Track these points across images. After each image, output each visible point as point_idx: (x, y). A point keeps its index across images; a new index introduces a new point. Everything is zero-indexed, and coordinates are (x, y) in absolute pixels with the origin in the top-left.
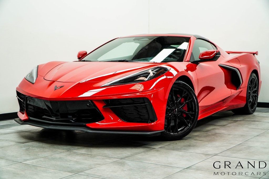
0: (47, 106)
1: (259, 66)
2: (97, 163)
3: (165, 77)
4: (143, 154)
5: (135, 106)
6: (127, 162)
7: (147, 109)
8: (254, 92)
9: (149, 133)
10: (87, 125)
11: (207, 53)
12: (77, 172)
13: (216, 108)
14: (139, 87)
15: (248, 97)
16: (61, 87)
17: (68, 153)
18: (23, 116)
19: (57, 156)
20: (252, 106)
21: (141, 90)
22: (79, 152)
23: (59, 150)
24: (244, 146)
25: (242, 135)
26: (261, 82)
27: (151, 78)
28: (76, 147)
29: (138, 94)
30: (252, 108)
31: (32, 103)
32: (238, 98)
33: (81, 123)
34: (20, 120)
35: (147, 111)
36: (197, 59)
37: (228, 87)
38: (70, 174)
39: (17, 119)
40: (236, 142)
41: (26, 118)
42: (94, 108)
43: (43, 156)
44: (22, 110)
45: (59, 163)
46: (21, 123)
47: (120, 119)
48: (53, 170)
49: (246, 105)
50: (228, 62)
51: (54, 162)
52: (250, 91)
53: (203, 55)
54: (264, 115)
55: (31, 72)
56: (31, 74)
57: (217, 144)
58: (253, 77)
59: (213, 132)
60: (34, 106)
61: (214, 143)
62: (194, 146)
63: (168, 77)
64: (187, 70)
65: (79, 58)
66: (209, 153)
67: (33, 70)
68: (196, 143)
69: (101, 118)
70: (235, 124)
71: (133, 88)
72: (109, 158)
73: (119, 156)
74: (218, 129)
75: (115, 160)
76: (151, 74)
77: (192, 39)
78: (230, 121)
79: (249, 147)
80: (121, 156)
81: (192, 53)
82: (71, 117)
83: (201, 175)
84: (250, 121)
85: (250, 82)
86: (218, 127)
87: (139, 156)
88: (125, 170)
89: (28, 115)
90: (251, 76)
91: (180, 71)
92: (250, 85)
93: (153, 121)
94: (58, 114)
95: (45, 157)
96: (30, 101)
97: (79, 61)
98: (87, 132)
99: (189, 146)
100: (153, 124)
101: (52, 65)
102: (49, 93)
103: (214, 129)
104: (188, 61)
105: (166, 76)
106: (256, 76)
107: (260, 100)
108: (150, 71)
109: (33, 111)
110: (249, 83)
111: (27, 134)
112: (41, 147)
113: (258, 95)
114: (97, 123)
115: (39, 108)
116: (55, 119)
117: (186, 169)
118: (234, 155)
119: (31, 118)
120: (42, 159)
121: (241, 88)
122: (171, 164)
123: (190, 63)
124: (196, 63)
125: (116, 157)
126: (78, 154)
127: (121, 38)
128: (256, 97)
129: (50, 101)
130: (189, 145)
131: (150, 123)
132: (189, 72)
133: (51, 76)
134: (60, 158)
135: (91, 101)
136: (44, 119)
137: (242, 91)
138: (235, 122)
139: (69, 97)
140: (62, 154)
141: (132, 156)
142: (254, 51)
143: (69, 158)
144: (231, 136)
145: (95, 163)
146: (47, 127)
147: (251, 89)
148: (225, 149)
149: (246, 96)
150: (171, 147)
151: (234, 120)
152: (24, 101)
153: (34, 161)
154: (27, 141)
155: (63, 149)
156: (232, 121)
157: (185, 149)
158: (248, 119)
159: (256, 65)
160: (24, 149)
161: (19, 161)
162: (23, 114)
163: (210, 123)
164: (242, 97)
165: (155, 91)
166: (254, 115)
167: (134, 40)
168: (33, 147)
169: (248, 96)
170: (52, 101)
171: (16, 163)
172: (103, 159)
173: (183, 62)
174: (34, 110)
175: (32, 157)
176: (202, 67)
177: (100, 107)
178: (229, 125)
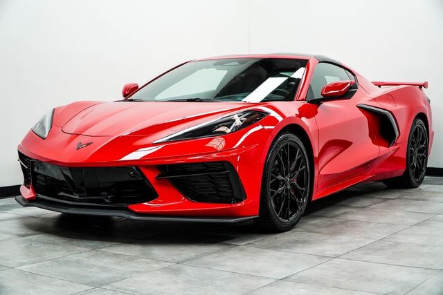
0: (65, 176)
1: (429, 106)
2: (136, 269)
3: (260, 127)
4: (216, 255)
5: (209, 175)
6: (186, 268)
7: (229, 181)
8: (421, 151)
9: (232, 220)
10: (130, 206)
11: (335, 86)
12: (98, 285)
13: (354, 177)
14: (218, 143)
15: (409, 159)
16: (88, 145)
17: (93, 253)
18: (27, 193)
19: (74, 257)
20: (417, 174)
21: (220, 148)
22: (110, 251)
23: (79, 248)
24: (388, 243)
25: (390, 224)
26: (433, 133)
27: (238, 128)
28: (108, 244)
29: (214, 155)
30: (417, 176)
31: (41, 172)
32: (392, 159)
33: (120, 205)
34: (24, 199)
35: (230, 184)
36: (318, 96)
37: (374, 142)
38: (87, 287)
39: (18, 197)
40: (377, 235)
41: (33, 195)
42: (140, 178)
43: (51, 258)
44: (27, 183)
45: (73, 270)
46: (24, 203)
47: (185, 197)
48: (61, 281)
49: (407, 172)
50: (374, 100)
51: (65, 269)
52: (413, 149)
53: (328, 89)
54: (437, 190)
55: (43, 120)
56: (42, 124)
57: (344, 238)
58: (419, 126)
59: (343, 218)
60: (45, 176)
61: (340, 237)
62: (304, 242)
63: (266, 127)
64: (300, 116)
65: (125, 95)
66: (328, 254)
67: (45, 117)
68: (309, 236)
69: (152, 196)
70: (384, 204)
71: (210, 144)
72: (158, 261)
73: (175, 258)
74: (353, 213)
75: (166, 265)
76: (238, 122)
77: (311, 63)
78: (375, 200)
79: (397, 244)
80: (177, 258)
81: (310, 87)
82: (105, 193)
83: (302, 290)
84: (410, 199)
85: (412, 134)
86: (354, 210)
87: (208, 259)
88: (179, 283)
89: (36, 190)
90: (414, 123)
91: (287, 115)
92: (413, 138)
93: (239, 201)
94: (84, 189)
95: (54, 260)
96: (37, 168)
97: (123, 101)
98: (128, 219)
99: (297, 242)
100: (239, 205)
101: (79, 108)
102: (69, 155)
103: (345, 213)
104: (303, 100)
105: (263, 125)
106: (423, 125)
107: (431, 163)
108: (236, 117)
109: (43, 184)
110: (411, 136)
111: (33, 221)
112: (51, 244)
113: (427, 156)
114: (146, 204)
115: (53, 179)
116: (77, 197)
117: (280, 281)
118: (368, 257)
119: (40, 196)
120: (48, 263)
121: (396, 144)
122: (258, 272)
123: (306, 102)
124: (317, 103)
125: (169, 259)
126: (107, 255)
127: (194, 61)
128: (425, 159)
129: (70, 168)
130: (296, 240)
131: (234, 203)
132: (304, 119)
133: (72, 127)
134: (78, 262)
135: (137, 167)
136: (61, 197)
137: (398, 148)
138: (384, 202)
139: (104, 161)
140: (83, 255)
141: (197, 257)
142: (421, 82)
143: (93, 261)
144: (371, 225)
145: (132, 269)
146: (65, 211)
147: (415, 145)
148: (355, 246)
149: (405, 157)
150: (266, 243)
151: (384, 197)
152: (29, 167)
153: (34, 265)
154: (31, 232)
155: (87, 247)
156: (380, 200)
157: (287, 247)
158: (408, 195)
159: (424, 105)
160: (23, 245)
161: (11, 266)
162: (29, 188)
163: (343, 203)
164: (399, 159)
165: (244, 149)
166: (421, 189)
167: (215, 65)
168: (38, 242)
169: (409, 156)
170: (73, 168)
171: (5, 268)
172: (148, 263)
173: (294, 102)
174: (46, 182)
175: (33, 260)
176: (326, 109)
177: (151, 176)
178: (373, 206)
